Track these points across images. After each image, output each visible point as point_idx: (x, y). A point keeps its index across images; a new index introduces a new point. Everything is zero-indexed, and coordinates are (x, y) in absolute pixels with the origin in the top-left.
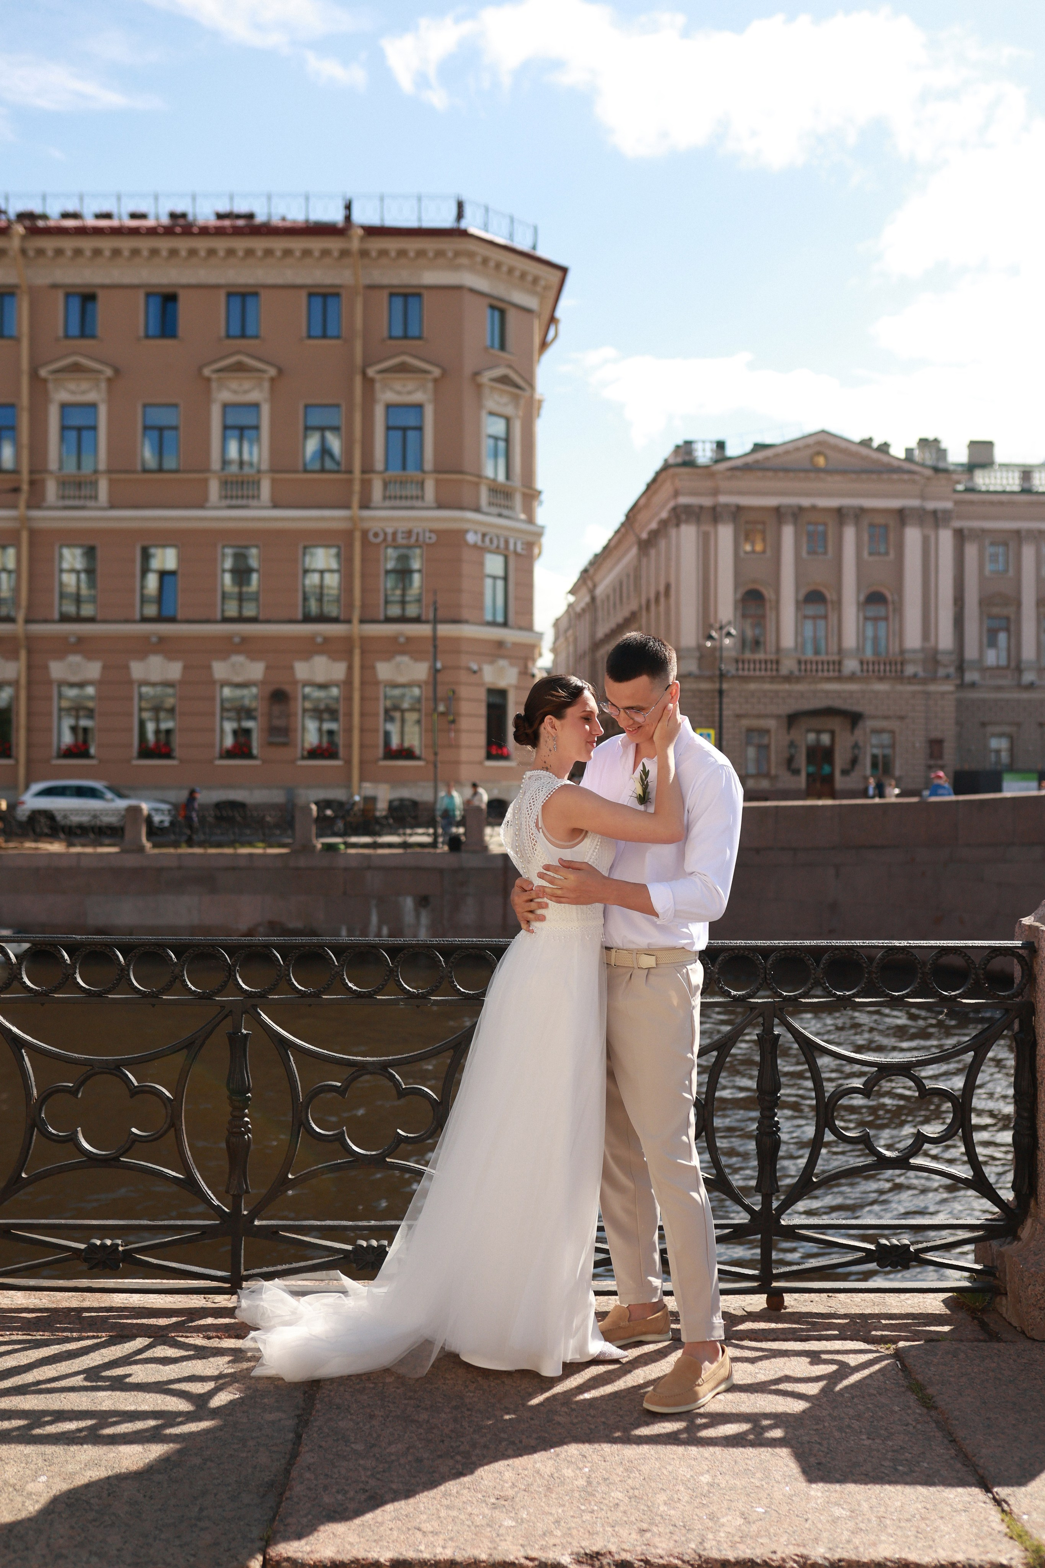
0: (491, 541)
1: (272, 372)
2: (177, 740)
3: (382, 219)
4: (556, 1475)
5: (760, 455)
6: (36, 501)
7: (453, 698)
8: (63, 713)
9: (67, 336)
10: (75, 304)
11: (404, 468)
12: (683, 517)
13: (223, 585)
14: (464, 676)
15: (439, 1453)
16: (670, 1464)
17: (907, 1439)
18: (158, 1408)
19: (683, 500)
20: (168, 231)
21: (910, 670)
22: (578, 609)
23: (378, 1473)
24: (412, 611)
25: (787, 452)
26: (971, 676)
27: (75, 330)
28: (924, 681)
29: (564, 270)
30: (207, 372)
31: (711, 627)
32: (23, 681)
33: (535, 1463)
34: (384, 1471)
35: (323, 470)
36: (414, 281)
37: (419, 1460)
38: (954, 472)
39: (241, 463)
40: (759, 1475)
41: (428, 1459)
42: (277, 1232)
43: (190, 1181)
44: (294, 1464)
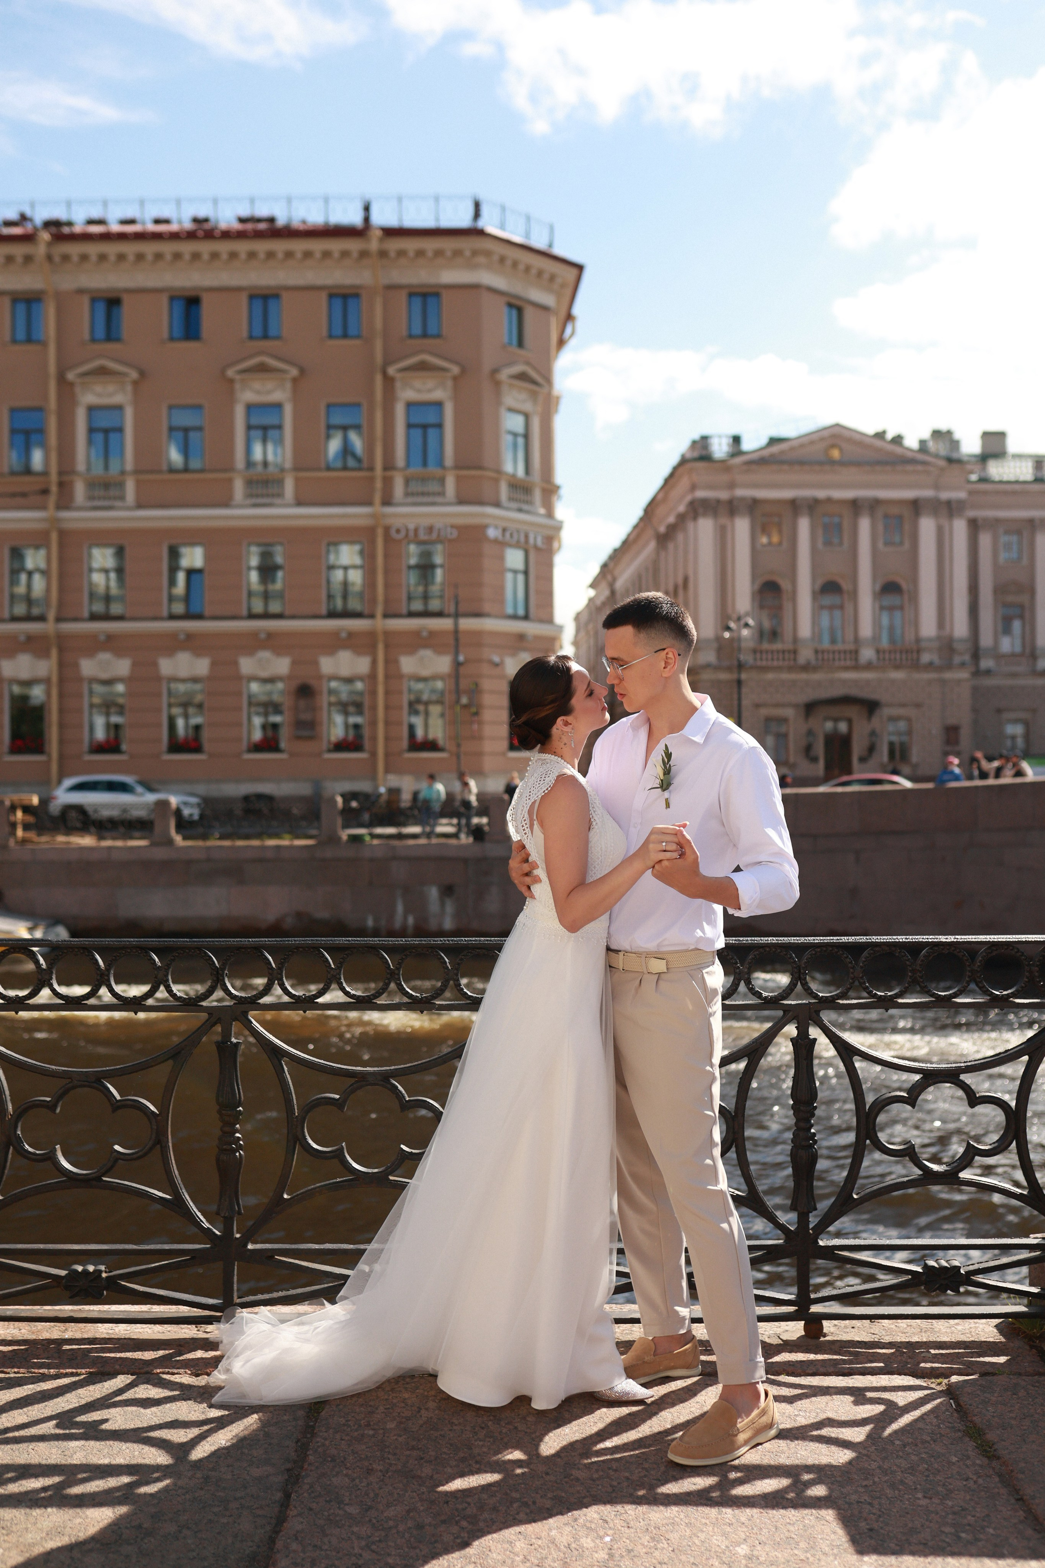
0: (511, 535)
1: (294, 372)
2: (206, 735)
3: (400, 219)
4: (573, 1545)
5: (775, 449)
6: (65, 502)
7: (475, 691)
8: (95, 710)
9: (93, 340)
10: (101, 308)
11: (425, 464)
12: (701, 511)
13: (249, 584)
14: (486, 669)
15: (443, 1518)
16: (702, 1531)
17: (968, 1497)
18: (134, 1462)
19: (700, 494)
20: (191, 235)
21: (926, 658)
22: (598, 602)
23: (373, 1543)
24: (435, 605)
25: (802, 446)
26: (986, 663)
27: (100, 333)
28: (940, 669)
29: (580, 268)
30: (230, 373)
31: (729, 618)
32: (55, 679)
33: (550, 1530)
34: (380, 1541)
35: (345, 468)
36: (432, 280)
37: (420, 1527)
38: (968, 462)
39: (265, 464)
40: (803, 1545)
41: (430, 1525)
42: (272, 1257)
43: (178, 1202)
44: (280, 1531)
